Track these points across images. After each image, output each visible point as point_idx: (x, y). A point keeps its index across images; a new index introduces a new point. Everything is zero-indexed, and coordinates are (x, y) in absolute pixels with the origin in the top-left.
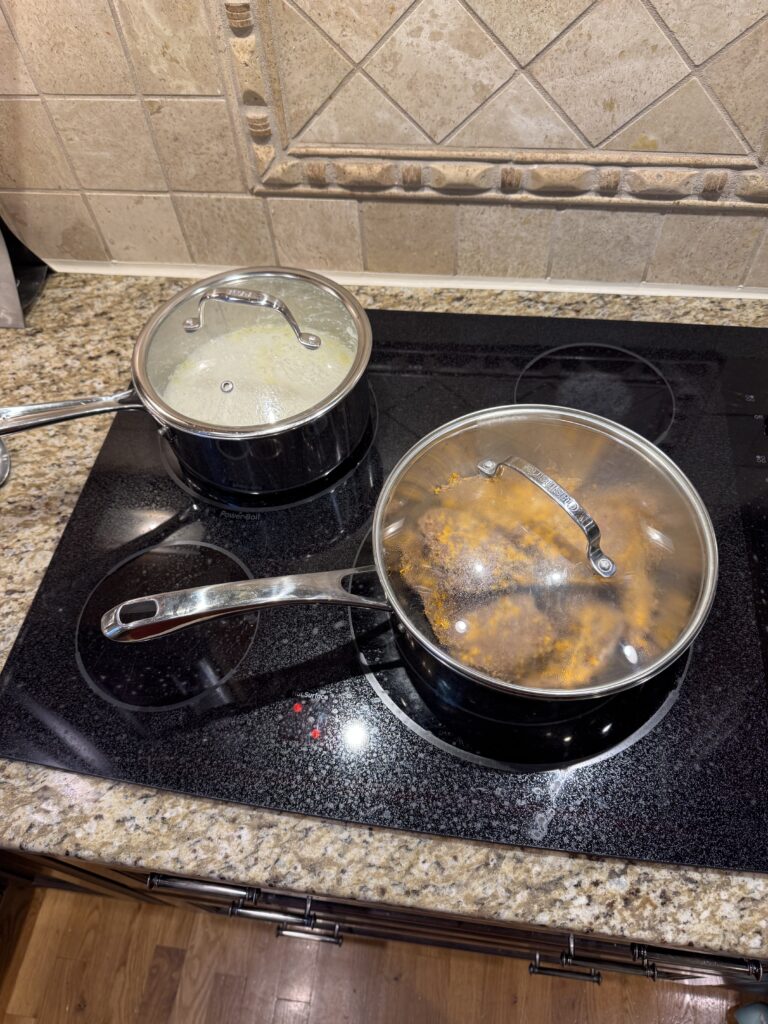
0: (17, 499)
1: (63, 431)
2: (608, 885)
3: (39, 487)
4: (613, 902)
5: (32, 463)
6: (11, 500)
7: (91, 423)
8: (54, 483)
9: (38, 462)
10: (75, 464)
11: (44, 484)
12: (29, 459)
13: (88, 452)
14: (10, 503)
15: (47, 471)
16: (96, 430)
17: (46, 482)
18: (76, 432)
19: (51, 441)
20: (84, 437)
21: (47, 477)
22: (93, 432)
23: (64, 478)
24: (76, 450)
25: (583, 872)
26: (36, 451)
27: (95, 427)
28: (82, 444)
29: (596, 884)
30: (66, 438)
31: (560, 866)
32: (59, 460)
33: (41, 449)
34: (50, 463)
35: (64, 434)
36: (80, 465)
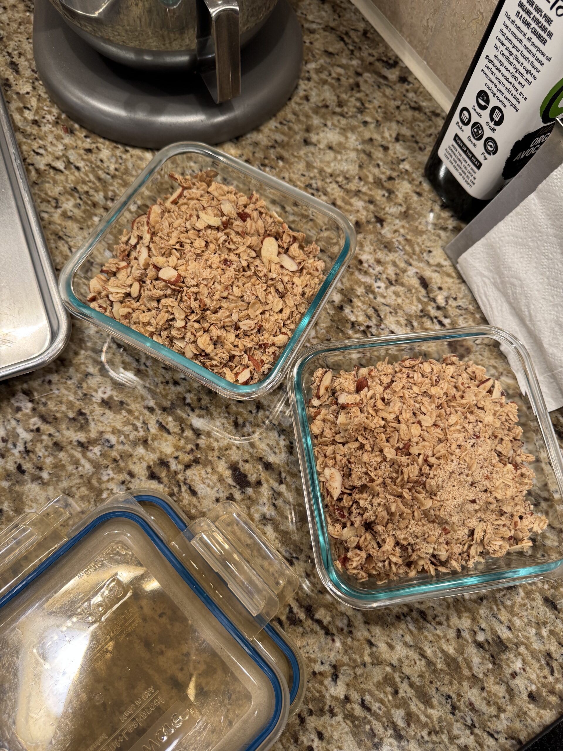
0: (375, 706)
1: (494, 649)
3: (410, 718)
5: (429, 663)
6: (368, 698)
7: (533, 676)
8: (430, 733)
9: (435, 671)
10: (472, 727)
11: (418, 720)
12: (429, 652)
13: (500, 728)
14: (363, 704)
15: (435, 701)
16: (532, 696)
17: (423, 718)
18: (508, 671)
19: (472, 651)
20: (510, 691)
21: (430, 711)
22: (525, 696)
23: (445, 737)
24: (488, 703)
26: (445, 647)
27: (534, 688)
28: (501, 702)
30: (490, 666)
32: (459, 695)
33: (451, 650)
34: (446, 690)
35: (494, 659)
36: (476, 735)
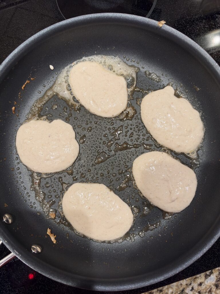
2: (206, 283)
4: (211, 289)
25: (192, 282)
29: (200, 284)
31: (181, 284)
